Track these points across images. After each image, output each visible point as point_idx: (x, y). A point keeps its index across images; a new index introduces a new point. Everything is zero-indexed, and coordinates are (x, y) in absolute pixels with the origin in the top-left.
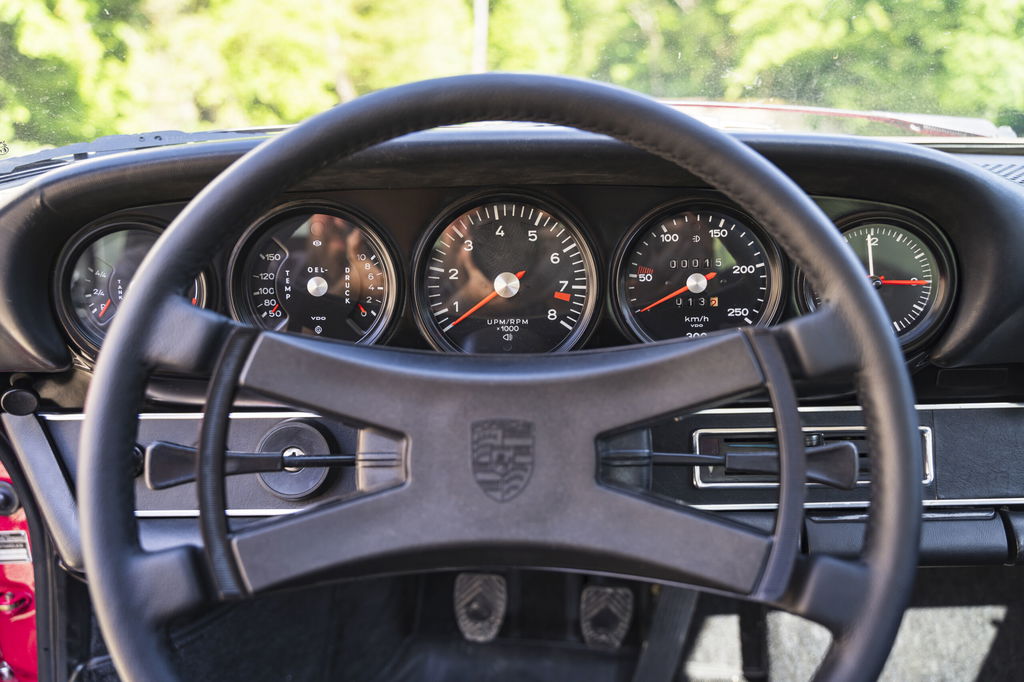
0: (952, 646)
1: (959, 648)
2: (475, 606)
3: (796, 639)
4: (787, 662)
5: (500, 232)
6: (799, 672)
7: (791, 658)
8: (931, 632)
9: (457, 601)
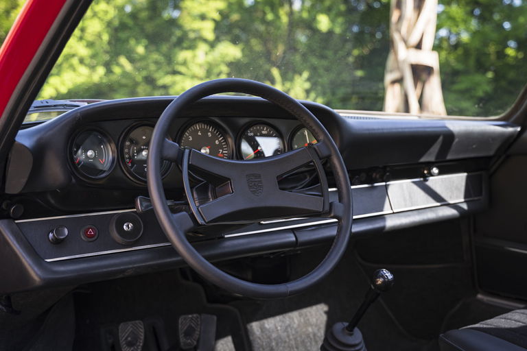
0: (314, 320)
1: (317, 320)
2: (129, 339)
3: (260, 330)
4: (259, 341)
5: (200, 134)
6: (264, 344)
7: (260, 338)
8: (306, 316)
9: (120, 338)
